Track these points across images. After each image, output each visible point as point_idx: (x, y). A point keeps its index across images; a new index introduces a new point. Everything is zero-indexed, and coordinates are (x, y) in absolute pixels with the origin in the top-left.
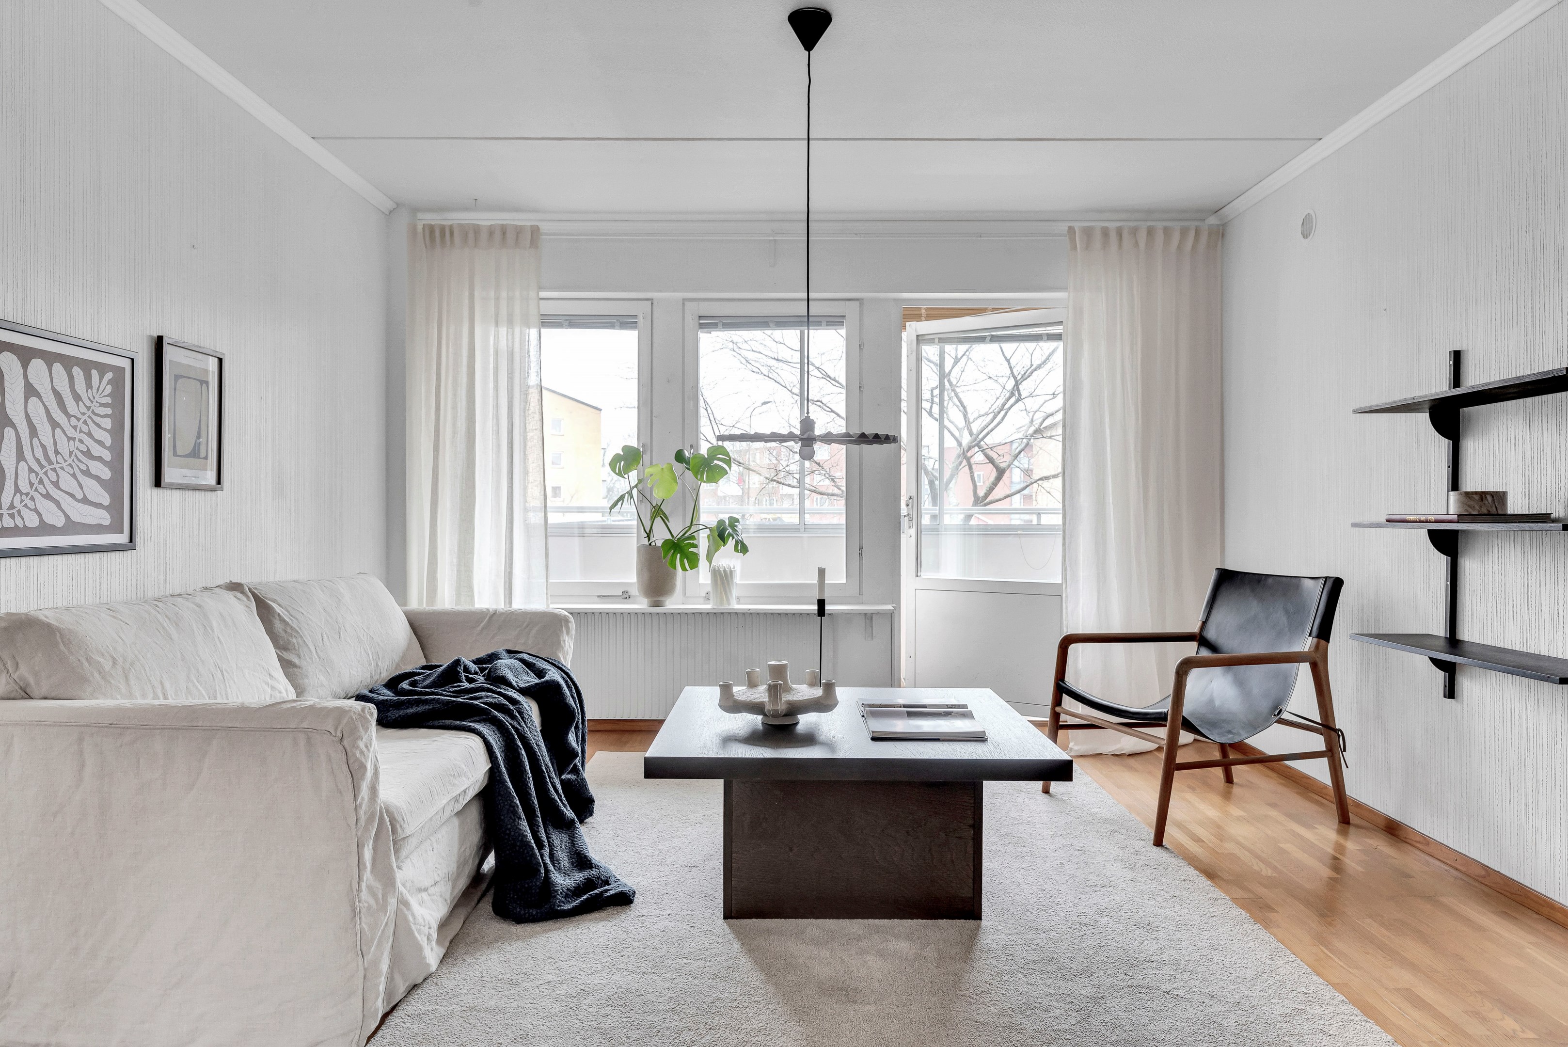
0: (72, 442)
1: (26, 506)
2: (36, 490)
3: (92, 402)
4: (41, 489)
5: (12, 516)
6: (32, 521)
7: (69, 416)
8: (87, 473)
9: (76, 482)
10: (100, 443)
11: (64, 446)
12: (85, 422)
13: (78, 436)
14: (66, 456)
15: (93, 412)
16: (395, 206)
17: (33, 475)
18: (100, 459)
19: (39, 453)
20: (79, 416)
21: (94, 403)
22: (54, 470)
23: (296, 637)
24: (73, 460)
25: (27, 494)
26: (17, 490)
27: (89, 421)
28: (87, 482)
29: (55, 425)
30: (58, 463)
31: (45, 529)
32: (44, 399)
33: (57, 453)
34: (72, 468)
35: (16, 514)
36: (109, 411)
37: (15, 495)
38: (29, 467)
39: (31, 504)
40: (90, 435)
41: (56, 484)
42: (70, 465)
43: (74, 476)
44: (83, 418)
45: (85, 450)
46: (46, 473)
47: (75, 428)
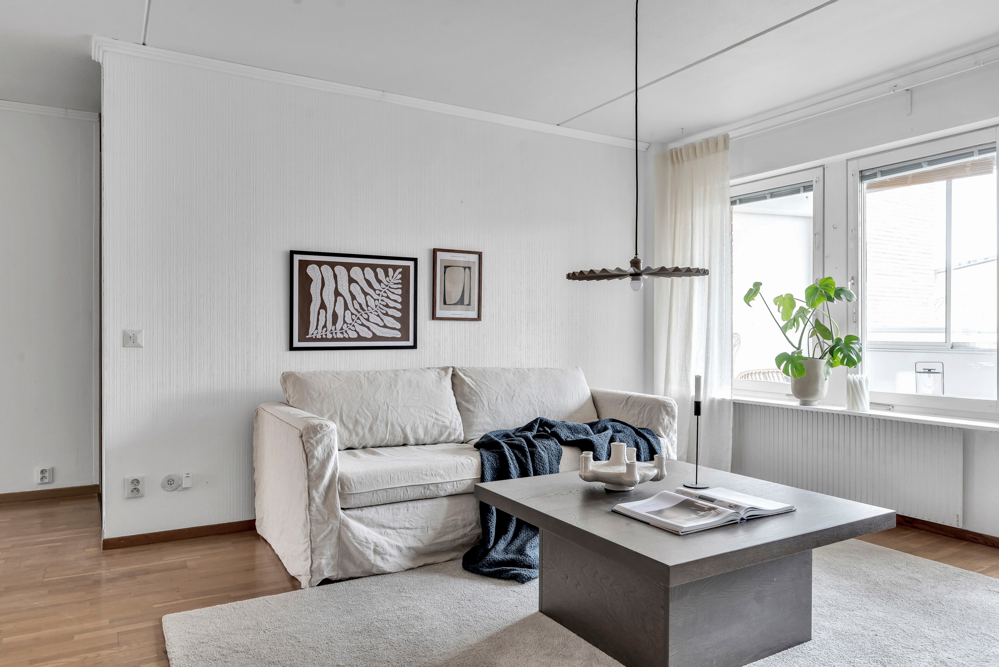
0: (376, 301)
1: (350, 329)
2: (356, 322)
3: (389, 283)
4: (358, 321)
5: (342, 333)
6: (354, 335)
7: (375, 290)
8: (386, 314)
9: (379, 318)
10: (395, 301)
11: (371, 303)
12: (385, 292)
13: (380, 298)
14: (374, 307)
15: (390, 287)
16: (648, 145)
17: (354, 317)
18: (394, 308)
19: (357, 306)
20: (381, 289)
21: (391, 283)
22: (366, 313)
23: (476, 396)
24: (378, 309)
25: (351, 324)
26: (345, 322)
27: (387, 291)
28: (386, 319)
29: (366, 294)
30: (368, 310)
31: (360, 338)
32: (360, 284)
33: (368, 306)
34: (377, 312)
35: (344, 332)
36: (400, 286)
37: (343, 324)
38: (351, 312)
39: (353, 328)
40: (388, 297)
41: (368, 320)
42: (376, 311)
43: (378, 316)
44: (384, 290)
45: (385, 304)
46: (361, 315)
47: (379, 295)
